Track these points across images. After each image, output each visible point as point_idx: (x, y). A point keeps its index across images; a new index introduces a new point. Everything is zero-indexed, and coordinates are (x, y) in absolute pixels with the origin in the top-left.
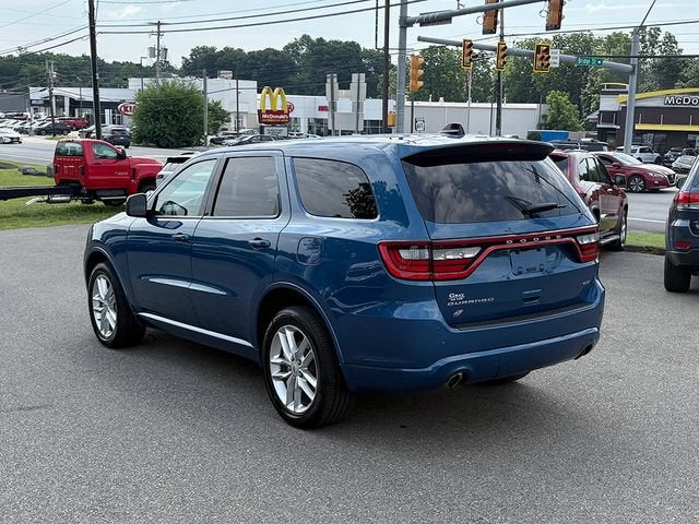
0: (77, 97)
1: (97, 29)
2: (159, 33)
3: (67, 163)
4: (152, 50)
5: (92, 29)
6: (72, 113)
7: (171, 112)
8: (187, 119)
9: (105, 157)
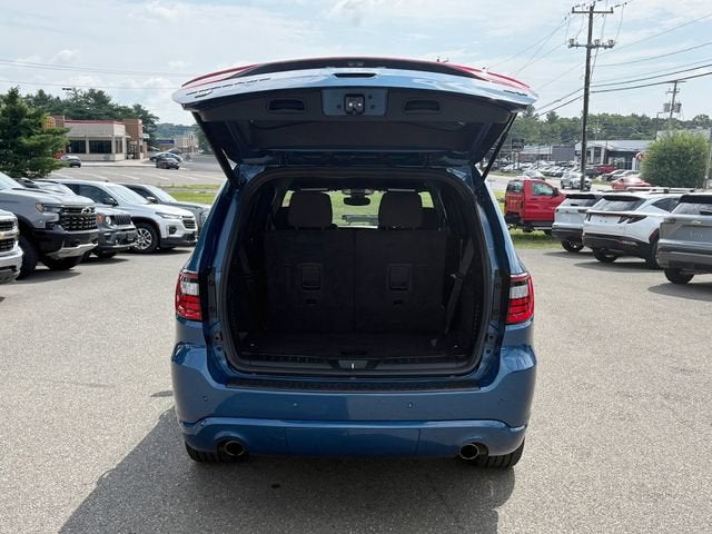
0: (610, 148)
1: (590, 89)
2: (675, 92)
3: (513, 198)
4: (667, 106)
5: (586, 90)
6: (606, 161)
7: (677, 159)
8: (691, 164)
9: (543, 194)
